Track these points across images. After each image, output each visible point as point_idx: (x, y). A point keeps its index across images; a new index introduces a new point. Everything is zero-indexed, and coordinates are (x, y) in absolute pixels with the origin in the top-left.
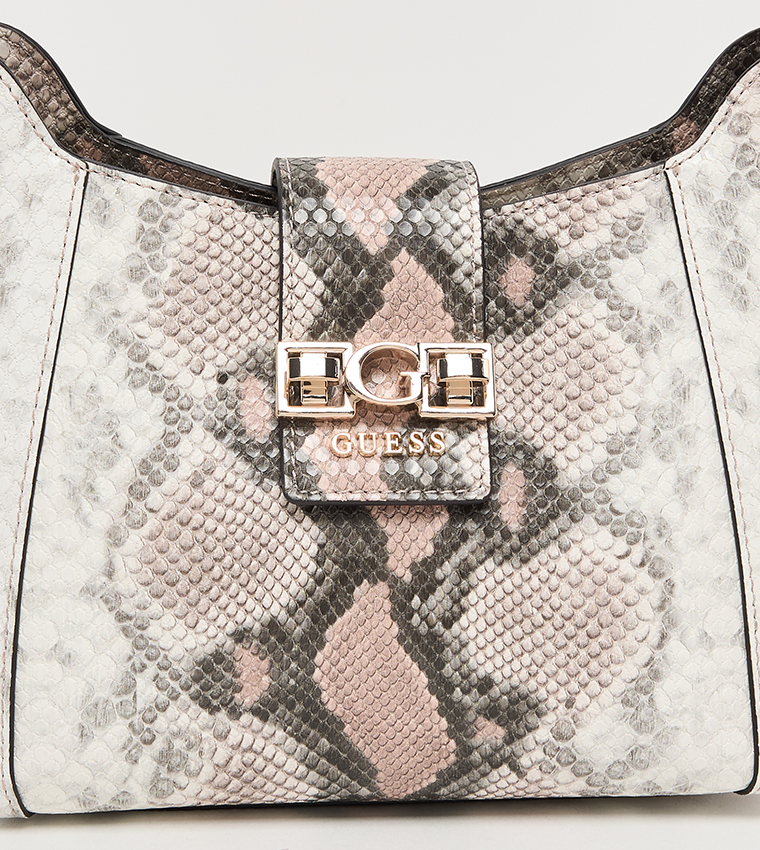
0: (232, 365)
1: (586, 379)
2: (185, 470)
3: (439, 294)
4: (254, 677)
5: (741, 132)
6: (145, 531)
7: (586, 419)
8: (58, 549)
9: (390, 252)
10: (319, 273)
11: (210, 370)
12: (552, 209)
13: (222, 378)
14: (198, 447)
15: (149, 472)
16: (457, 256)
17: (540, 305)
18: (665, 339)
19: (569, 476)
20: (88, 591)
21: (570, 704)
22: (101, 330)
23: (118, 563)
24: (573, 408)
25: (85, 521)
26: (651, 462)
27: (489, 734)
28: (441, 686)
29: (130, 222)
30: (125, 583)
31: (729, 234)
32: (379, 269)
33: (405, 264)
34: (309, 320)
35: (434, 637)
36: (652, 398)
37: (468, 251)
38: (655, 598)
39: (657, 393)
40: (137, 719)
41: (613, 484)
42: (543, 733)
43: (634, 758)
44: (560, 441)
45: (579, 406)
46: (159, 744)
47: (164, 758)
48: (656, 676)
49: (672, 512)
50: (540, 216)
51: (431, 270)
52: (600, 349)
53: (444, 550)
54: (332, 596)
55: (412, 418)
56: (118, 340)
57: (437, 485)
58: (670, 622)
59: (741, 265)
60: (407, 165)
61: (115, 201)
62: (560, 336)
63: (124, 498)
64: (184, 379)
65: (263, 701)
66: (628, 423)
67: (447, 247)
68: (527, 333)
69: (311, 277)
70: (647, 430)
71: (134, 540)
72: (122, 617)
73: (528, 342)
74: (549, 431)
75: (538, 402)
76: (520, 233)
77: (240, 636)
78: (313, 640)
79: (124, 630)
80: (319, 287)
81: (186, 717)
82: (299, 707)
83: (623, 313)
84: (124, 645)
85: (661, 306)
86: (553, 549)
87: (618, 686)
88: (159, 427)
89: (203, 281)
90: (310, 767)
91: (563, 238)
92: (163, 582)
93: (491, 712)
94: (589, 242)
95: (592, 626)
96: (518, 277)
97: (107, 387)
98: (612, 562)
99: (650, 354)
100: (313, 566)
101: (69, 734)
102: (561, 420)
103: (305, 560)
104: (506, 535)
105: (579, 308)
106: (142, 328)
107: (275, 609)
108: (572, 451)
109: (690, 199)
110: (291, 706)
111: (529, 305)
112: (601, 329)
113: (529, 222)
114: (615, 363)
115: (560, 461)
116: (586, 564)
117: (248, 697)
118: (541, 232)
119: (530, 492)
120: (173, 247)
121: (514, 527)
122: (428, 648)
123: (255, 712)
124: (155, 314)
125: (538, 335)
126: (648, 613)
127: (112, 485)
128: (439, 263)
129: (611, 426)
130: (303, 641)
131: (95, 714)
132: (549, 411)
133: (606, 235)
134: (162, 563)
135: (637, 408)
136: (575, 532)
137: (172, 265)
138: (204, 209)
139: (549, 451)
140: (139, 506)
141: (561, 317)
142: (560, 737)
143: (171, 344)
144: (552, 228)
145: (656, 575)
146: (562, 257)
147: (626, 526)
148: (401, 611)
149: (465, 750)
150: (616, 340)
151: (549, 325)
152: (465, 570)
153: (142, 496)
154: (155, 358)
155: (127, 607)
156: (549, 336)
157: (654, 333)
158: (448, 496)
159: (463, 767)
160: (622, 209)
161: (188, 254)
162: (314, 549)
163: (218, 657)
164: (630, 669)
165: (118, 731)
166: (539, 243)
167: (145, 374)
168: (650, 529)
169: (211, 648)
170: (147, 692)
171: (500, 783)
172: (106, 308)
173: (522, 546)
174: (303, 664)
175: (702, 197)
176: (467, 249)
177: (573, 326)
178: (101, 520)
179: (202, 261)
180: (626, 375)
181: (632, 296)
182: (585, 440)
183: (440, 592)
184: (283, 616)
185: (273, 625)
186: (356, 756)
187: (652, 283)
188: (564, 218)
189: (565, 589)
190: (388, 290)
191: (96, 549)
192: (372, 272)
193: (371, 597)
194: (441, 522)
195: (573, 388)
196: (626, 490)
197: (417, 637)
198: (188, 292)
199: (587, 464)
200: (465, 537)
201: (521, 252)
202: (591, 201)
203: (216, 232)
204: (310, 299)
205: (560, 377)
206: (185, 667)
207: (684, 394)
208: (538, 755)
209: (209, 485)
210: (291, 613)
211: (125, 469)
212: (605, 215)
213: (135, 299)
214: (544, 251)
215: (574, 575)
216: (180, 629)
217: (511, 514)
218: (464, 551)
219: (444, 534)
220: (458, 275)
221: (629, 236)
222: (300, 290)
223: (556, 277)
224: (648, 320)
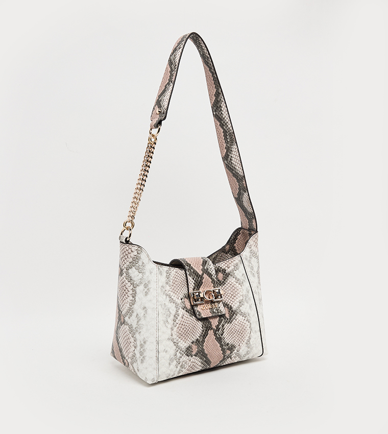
0: (182, 297)
1: (234, 292)
2: (180, 316)
3: (211, 280)
4: (195, 349)
5: (250, 248)
6: (177, 327)
7: (235, 298)
8: (163, 333)
9: (203, 274)
10: (193, 279)
11: (180, 298)
12: (224, 264)
13: (182, 299)
14: (182, 312)
15: (176, 317)
16: (212, 274)
17: (225, 280)
18: (244, 283)
19: (234, 308)
20: (169, 339)
21: (239, 345)
22: (164, 294)
23: (173, 333)
24: (233, 297)
25: (167, 327)
26: (246, 304)
27: (228, 352)
28: (221, 346)
29: (165, 274)
30: (175, 337)
31: (251, 265)
32: (202, 277)
33: (205, 276)
34: (193, 287)
35: (221, 338)
37: (214, 272)
38: (249, 326)
39: (245, 293)
40: (177, 360)
41: (241, 308)
42: (235, 351)
43: (248, 353)
44: (232, 302)
45: (233, 296)
46: (181, 364)
47: (181, 366)
48: (250, 339)
49: (249, 312)
50: (222, 265)
51: (209, 276)
52: (235, 286)
53: (219, 323)
54: (205, 333)
55: (212, 302)
56: (167, 295)
57: (218, 312)
58: (251, 330)
60: (200, 258)
61: (162, 271)
62: (229, 285)
63: (173, 322)
64: (177, 300)
65: (196, 353)
66: (241, 298)
67: (210, 272)
69: (192, 280)
70: (244, 299)
71: (175, 329)
72: (174, 343)
73: (224, 286)
74: (230, 301)
75: (227, 296)
76: (220, 268)
77: (192, 343)
79: (175, 345)
80: (194, 282)
81: (185, 358)
82: (201, 353)
83: (237, 280)
84: (175, 347)
85: (243, 278)
86: (234, 320)
87: (245, 341)
88: (175, 309)
89: (176, 283)
90: (202, 364)
92: (180, 335)
93: (228, 349)
94: (230, 269)
95: (242, 332)
96: (221, 276)
97: (167, 304)
98: (243, 321)
99: (243, 286)
100: (202, 329)
101: (167, 365)
102: (231, 299)
103: (200, 328)
104: (228, 319)
105: (231, 280)
106: (170, 292)
107: (197, 337)
108: (234, 304)
109: (244, 259)
111: (223, 280)
112: (235, 283)
113: (221, 266)
114: (238, 288)
115: (232, 306)
116: (239, 322)
117: (194, 353)
118: (223, 268)
119: (229, 312)
120: (171, 278)
121: (228, 318)
122: (219, 339)
123: (195, 355)
124: (171, 290)
125: (225, 285)
126: (248, 328)
127: (170, 320)
129: (239, 299)
130: (202, 342)
131: (171, 360)
132: (229, 298)
133: (233, 267)
134: (180, 332)
135: (242, 295)
136: (237, 317)
137: (172, 281)
138: (175, 270)
139: (230, 304)
140: (175, 323)
141: (228, 282)
142: (238, 351)
143: (174, 295)
144: (225, 267)
145: (249, 322)
146: (227, 272)
147: (244, 315)
148: (215, 334)
149: (224, 356)
150: (237, 284)
151: (227, 283)
152: (223, 326)
153: (175, 321)
154: (172, 297)
155: (175, 341)
156: (227, 285)
158: (220, 314)
159: (224, 359)
160: (235, 262)
161: (173, 279)
162: (201, 326)
163: (189, 347)
164: (247, 338)
165: (175, 362)
166: (223, 270)
167: (172, 301)
168: (247, 315)
169: (188, 345)
170: (179, 355)
171: (229, 361)
172: (164, 290)
173: (230, 321)
174: (202, 346)
175: (246, 259)
176: (213, 272)
177: (230, 283)
178: (170, 326)
179: (176, 279)
180: (240, 290)
181: (238, 277)
182: (235, 302)
183: (220, 330)
184: (199, 338)
185: (197, 340)
186: (209, 360)
187: (241, 274)
188: (226, 265)
189: (237, 327)
190: (203, 281)
191: (169, 332)
192: (201, 278)
193: (211, 332)
194: (218, 319)
195: (232, 293)
196: (243, 309)
197: (218, 338)
198: (175, 285)
199: (236, 306)
200: (222, 320)
201: (220, 271)
202: (230, 262)
203: (177, 274)
204: (192, 284)
205: (230, 292)
206: (184, 350)
207: (248, 292)
208: (234, 355)
209: (184, 318)
211: (172, 317)
212: (232, 264)
213: (168, 288)
214: (224, 271)
215: (238, 324)
216: (184, 343)
217: (227, 316)
218: (222, 322)
220: (213, 277)
221: (236, 267)
222: (191, 282)
223: (227, 275)
224: (241, 280)
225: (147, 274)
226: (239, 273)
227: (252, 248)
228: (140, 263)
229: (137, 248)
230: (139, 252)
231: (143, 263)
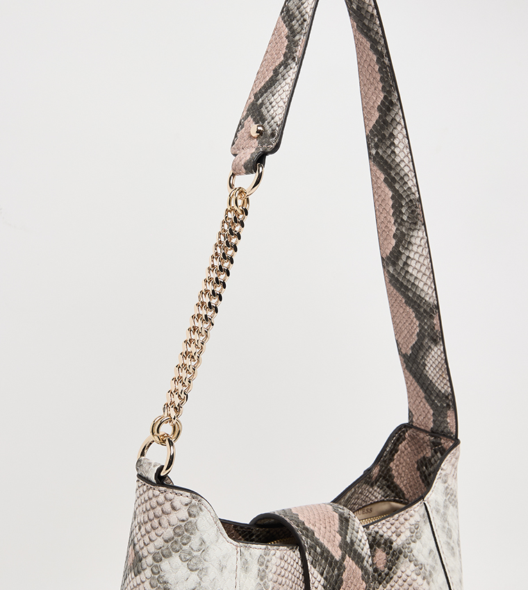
3: (361, 573)
5: (445, 482)
9: (343, 558)
10: (322, 574)
12: (388, 525)
16: (363, 554)
17: (390, 569)
18: (435, 576)
29: (254, 568)
31: (446, 525)
32: (340, 566)
33: (349, 562)
37: (365, 550)
50: (385, 529)
51: (357, 563)
52: (415, 585)
59: (451, 537)
61: (249, 559)
62: (400, 582)
67: (359, 550)
68: (387, 583)
69: (319, 577)
73: (388, 586)
76: (378, 537)
80: (323, 581)
83: (420, 566)
85: (431, 561)
91: (394, 537)
94: (403, 537)
96: (380, 557)
99: (431, 583)
105: (405, 568)
109: (434, 511)
111: (386, 570)
112: (414, 576)
113: (381, 532)
118: (386, 536)
120: (270, 576)
125: (392, 583)
128: (358, 559)
133: (408, 534)
137: (271, 585)
138: (278, 554)
141: (399, 573)
144: (389, 533)
146: (394, 546)
150: (419, 579)
151: (395, 578)
156: (396, 583)
157: (431, 574)
160: (412, 521)
161: (275, 577)
166: (386, 540)
175: (438, 511)
176: (365, 549)
177: (404, 576)
179: (280, 579)
181: (422, 559)
187: (426, 552)
188: (393, 529)
190: (344, 576)
192: (339, 569)
201: (379, 546)
202: (402, 519)
203: (282, 564)
204: (320, 587)
212: (407, 524)
214: (388, 544)
220: (365, 563)
221: (415, 531)
222: (316, 583)
223: (395, 555)
224: (428, 568)
225: (213, 572)
226: (422, 549)
227: (449, 482)
228: (195, 542)
229: (187, 500)
230: (194, 510)
231: (203, 542)
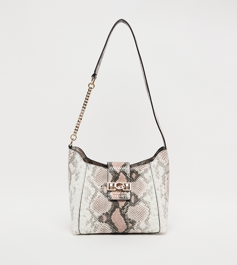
0: (103, 185)
1: (141, 186)
2: (98, 196)
3: (125, 177)
4: (105, 218)
5: (158, 160)
6: (93, 203)
7: (141, 191)
8: (84, 205)
9: (120, 173)
10: (112, 175)
11: (100, 185)
13: (102, 186)
14: (99, 194)
15: (94, 196)
16: (127, 173)
17: (136, 178)
18: (150, 182)
19: (139, 197)
20: (87, 209)
21: (139, 222)
22: (89, 181)
23: (90, 206)
24: (140, 190)
25: (87, 201)
26: (148, 195)
27: (130, 225)
28: (125, 220)
29: (92, 169)
30: (91, 208)
31: (157, 171)
32: (119, 174)
33: (121, 174)
34: (111, 180)
35: (124, 214)
36: (148, 189)
37: (128, 173)
38: (148, 210)
39: (149, 188)
40: (92, 223)
41: (144, 198)
42: (136, 225)
43: (146, 228)
44: (138, 193)
45: (140, 189)
46: (95, 226)
47: (95, 227)
48: (148, 219)
49: (150, 201)
51: (124, 175)
52: (143, 183)
53: (125, 205)
54: (113, 210)
55: (122, 191)
56: (90, 182)
57: (124, 198)
58: (150, 213)
59: (158, 174)
60: (122, 163)
61: (90, 167)
62: (138, 182)
63: (91, 199)
64: (97, 186)
65: (106, 221)
66: (146, 191)
67: (126, 172)
68: (135, 181)
69: (111, 175)
70: (148, 192)
71: (92, 204)
72: (91, 212)
73: (135, 182)
74: (137, 192)
75: (136, 189)
76: (134, 170)
77: (103, 214)
78: (111, 215)
79: (91, 213)
80: (112, 176)
81: (98, 223)
82: (110, 222)
83: (145, 179)
84: (91, 215)
85: (149, 179)
86: (137, 205)
87: (144, 220)
88: (95, 192)
89: (99, 176)
90: (111, 229)
91: (139, 171)
92: (95, 208)
93: (130, 222)
94: (142, 172)
95: (141, 213)
96: (134, 175)
97: (89, 187)
98: (143, 206)
99: (148, 184)
100: (111, 207)
101: (85, 225)
102: (138, 191)
103: (110, 206)
104: (132, 203)
105: (140, 179)
106: (93, 181)
107: (107, 211)
108: (139, 194)
109: (153, 167)
110: (109, 222)
112: (143, 181)
113: (135, 169)
114: (144, 185)
115: (138, 195)
116: (141, 206)
117: (104, 221)
118: (136, 170)
119: (135, 199)
120: (96, 172)
121: (133, 202)
122: (124, 215)
123: (105, 222)
124: (94, 179)
125: (136, 182)
126: (148, 212)
127: (90, 198)
128: (125, 174)
129: (144, 192)
130: (110, 214)
131: (88, 222)
132: (137, 190)
133: (143, 171)
134: (95, 206)
135: (147, 190)
136: (140, 203)
137: (96, 174)
138: (100, 168)
139: (137, 194)
140: (93, 200)
141: (138, 180)
142: (138, 225)
143: (96, 183)
144: (138, 170)
145: (148, 208)
146: (139, 173)
147: (145, 202)
148: (121, 211)
149: (128, 227)
150: (144, 182)
151: (137, 181)
152: (128, 207)
153: (93, 199)
154: (94, 184)
155: (91, 211)
156: (137, 182)
157: (148, 182)
158: (126, 199)
159: (127, 229)
160: (145, 168)
161: (98, 173)
162: (111, 205)
163: (101, 216)
164: (146, 218)
165: (90, 224)
166: (136, 172)
167: (93, 186)
168: (148, 203)
169: (100, 215)
170: (93, 220)
171: (132, 231)
172: (89, 179)
173: (134, 205)
174: (110, 217)
175: (154, 167)
176: (128, 172)
177: (140, 181)
178: (89, 201)
179: (99, 174)
180: (145, 186)
181: (146, 178)
182: (141, 193)
183: (125, 209)
184: (108, 212)
185: (107, 213)
186: (116, 227)
187: (148, 176)
188: (139, 169)
189: (138, 209)
190: (119, 177)
191: (88, 205)
192: (118, 175)
193: (117, 210)
195: (140, 188)
196: (145, 199)
197: (122, 214)
198: (98, 177)
199: (141, 196)
200: (128, 203)
201: (134, 173)
202: (142, 167)
203: (101, 170)
204: (111, 178)
205: (138, 186)
206: (97, 217)
207: (152, 188)
208: (136, 227)
209: (100, 198)
210: (109, 212)
211: (91, 196)
213: (92, 178)
214: (137, 172)
215: (139, 208)
216: (97, 213)
217: (133, 201)
218: (128, 205)
219: (125, 203)
220: (127, 175)
221: (146, 171)
222: (110, 177)
223: (138, 175)
224: (148, 180)
225: (79, 167)
227: (160, 159)
229: (73, 152)
230: (74, 154)
231: (76, 161)
